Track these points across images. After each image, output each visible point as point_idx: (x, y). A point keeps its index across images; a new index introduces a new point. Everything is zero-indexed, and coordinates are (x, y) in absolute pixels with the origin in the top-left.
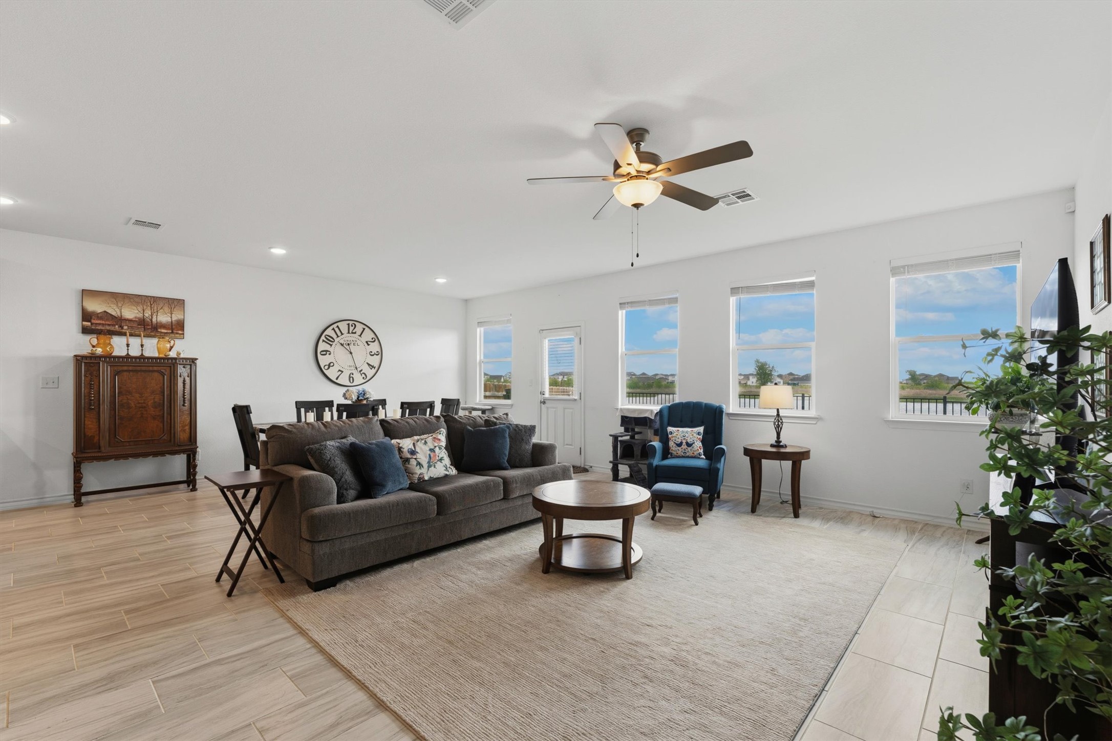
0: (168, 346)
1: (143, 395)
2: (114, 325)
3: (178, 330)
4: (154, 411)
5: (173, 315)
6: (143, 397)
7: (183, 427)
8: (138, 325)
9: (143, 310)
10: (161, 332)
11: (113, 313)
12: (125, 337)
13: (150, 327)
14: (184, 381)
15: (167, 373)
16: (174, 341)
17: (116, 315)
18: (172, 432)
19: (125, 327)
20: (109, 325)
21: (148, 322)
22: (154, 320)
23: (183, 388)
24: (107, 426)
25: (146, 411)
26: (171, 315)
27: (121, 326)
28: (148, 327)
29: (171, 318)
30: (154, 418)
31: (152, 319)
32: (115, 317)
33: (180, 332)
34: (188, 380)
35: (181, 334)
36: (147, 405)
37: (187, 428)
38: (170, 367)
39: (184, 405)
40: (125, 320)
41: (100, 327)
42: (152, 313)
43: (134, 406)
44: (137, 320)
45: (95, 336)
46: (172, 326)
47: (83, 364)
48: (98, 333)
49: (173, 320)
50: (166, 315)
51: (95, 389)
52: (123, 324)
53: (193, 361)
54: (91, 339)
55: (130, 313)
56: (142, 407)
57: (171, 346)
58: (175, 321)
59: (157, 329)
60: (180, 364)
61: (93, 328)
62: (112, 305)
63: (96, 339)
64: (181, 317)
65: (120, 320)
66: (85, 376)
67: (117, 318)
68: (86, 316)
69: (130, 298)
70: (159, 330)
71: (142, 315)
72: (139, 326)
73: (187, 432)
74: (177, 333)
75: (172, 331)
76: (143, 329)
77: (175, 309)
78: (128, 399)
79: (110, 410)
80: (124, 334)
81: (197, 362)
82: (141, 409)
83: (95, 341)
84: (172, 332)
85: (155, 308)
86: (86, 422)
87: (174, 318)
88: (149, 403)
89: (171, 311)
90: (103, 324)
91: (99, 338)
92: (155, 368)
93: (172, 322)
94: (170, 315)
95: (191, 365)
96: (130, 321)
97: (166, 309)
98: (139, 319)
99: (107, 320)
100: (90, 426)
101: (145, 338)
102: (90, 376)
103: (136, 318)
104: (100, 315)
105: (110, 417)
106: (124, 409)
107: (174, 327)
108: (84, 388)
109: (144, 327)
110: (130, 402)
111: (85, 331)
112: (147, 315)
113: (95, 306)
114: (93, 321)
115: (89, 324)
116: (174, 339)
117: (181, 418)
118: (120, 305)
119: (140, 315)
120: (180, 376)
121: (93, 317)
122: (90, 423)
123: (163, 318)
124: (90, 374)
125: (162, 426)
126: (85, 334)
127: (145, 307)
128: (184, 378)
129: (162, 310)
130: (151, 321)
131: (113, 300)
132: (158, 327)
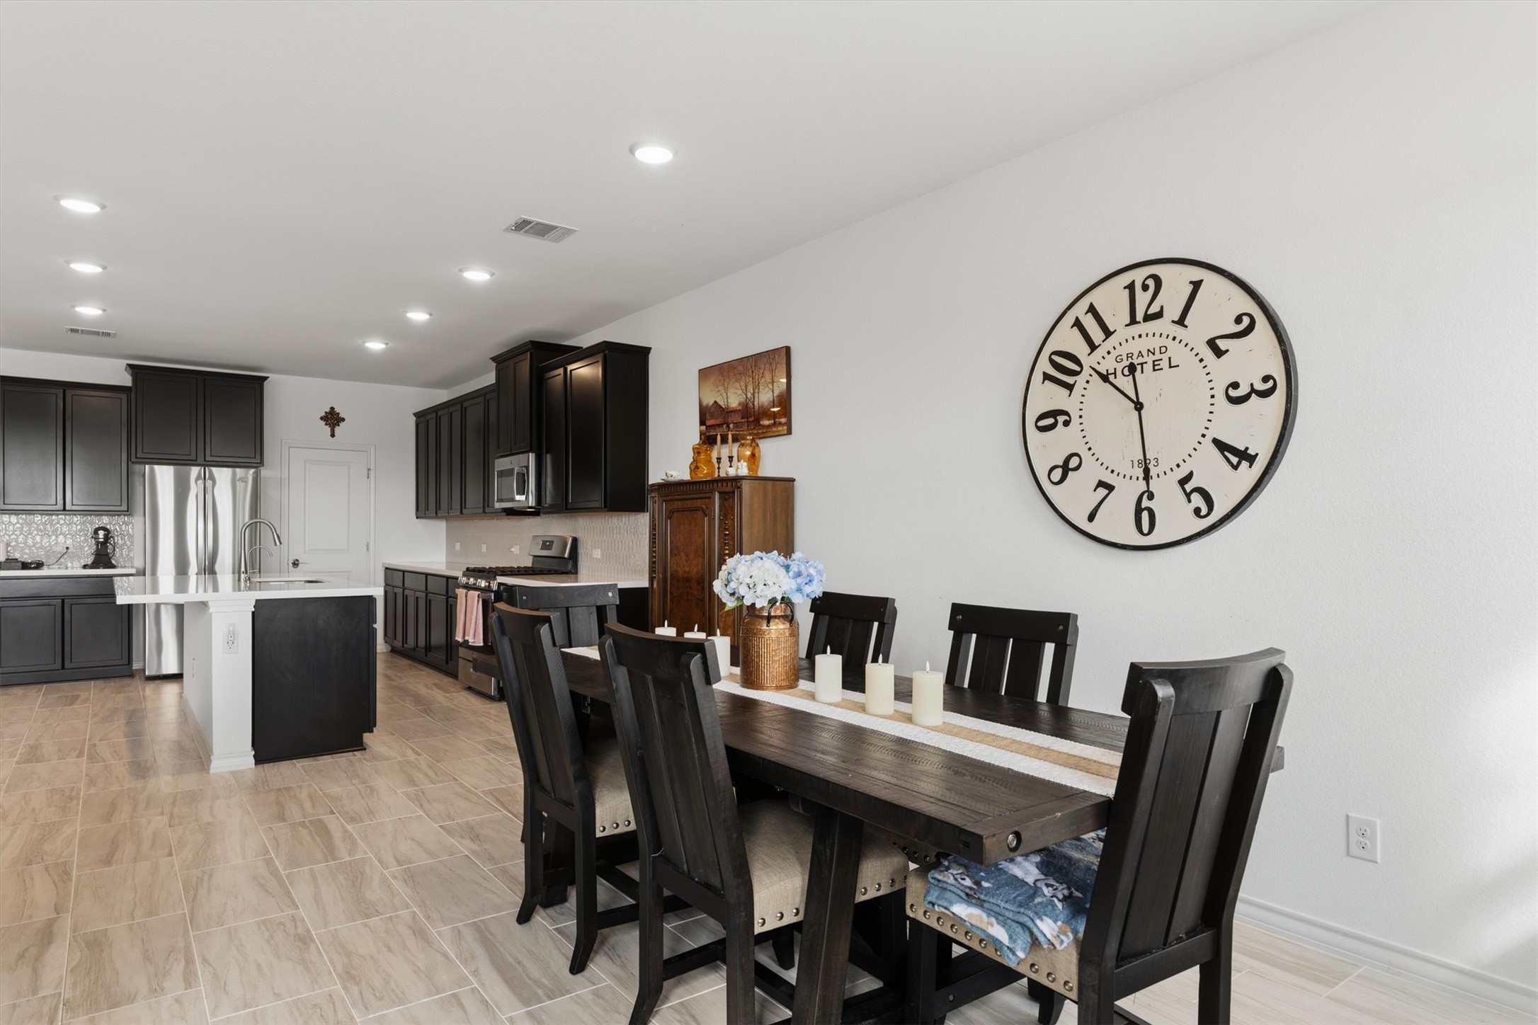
1: (689, 557)
2: (722, 425)
4: (697, 591)
5: (775, 385)
6: (688, 560)
8: (742, 417)
9: (746, 387)
10: (763, 426)
11: (722, 404)
13: (753, 418)
14: (725, 528)
15: (708, 511)
17: (723, 407)
19: (731, 426)
20: (719, 425)
21: (751, 409)
22: (756, 403)
23: (722, 545)
24: (661, 610)
25: (691, 588)
26: (773, 386)
27: (727, 425)
28: (751, 419)
29: (772, 392)
30: (697, 604)
31: (754, 402)
33: (788, 419)
34: (730, 526)
35: (783, 424)
36: (692, 576)
38: (711, 498)
41: (712, 432)
42: (754, 390)
43: (681, 577)
44: (741, 408)
46: (774, 408)
49: (775, 396)
50: (768, 388)
52: (728, 421)
55: (735, 397)
56: (688, 581)
58: (778, 396)
59: (759, 421)
60: (719, 493)
61: (708, 434)
62: (720, 389)
64: (785, 386)
65: (726, 414)
67: (724, 410)
68: (704, 414)
69: (734, 369)
71: (745, 396)
72: (742, 420)
74: (780, 423)
75: (774, 420)
76: (746, 424)
77: (778, 370)
78: (677, 565)
79: (663, 582)
82: (687, 585)
84: (774, 423)
85: (757, 379)
87: (778, 391)
88: (694, 573)
89: (772, 378)
90: (714, 425)
92: (698, 503)
94: (770, 386)
95: (733, 493)
96: (735, 411)
97: (768, 376)
98: (743, 405)
99: (717, 417)
103: (740, 404)
104: (712, 410)
105: (663, 595)
106: (674, 583)
107: (776, 411)
109: (748, 421)
110: (679, 569)
112: (749, 395)
113: (711, 397)
114: (710, 422)
115: (706, 427)
118: (728, 386)
120: (719, 518)
121: (709, 416)
123: (766, 395)
125: (703, 622)
127: (747, 381)
128: (725, 522)
129: (763, 380)
130: (754, 405)
131: (721, 378)
132: (761, 416)
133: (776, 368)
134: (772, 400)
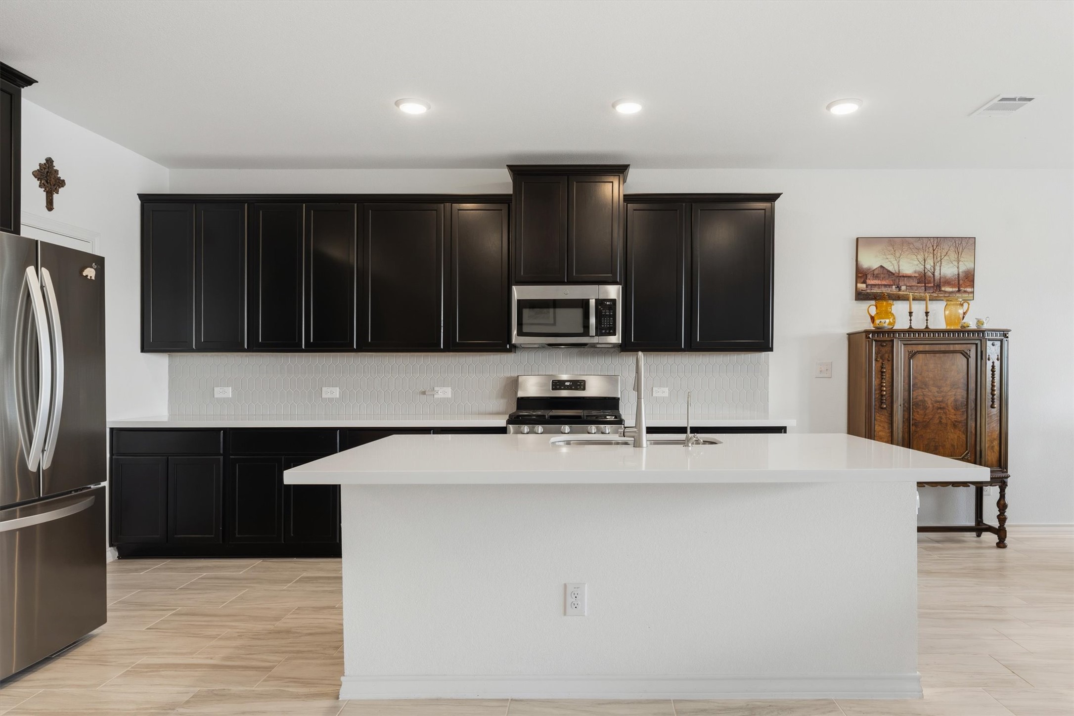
0: (961, 311)
1: (941, 390)
2: (890, 286)
3: (966, 287)
4: (955, 415)
5: (960, 263)
6: (942, 392)
7: (992, 442)
8: (918, 283)
9: (924, 260)
10: (945, 292)
11: (891, 268)
12: (908, 302)
13: (932, 285)
14: (993, 367)
15: (973, 354)
16: (969, 304)
17: (893, 272)
18: (978, 448)
19: (903, 288)
20: (885, 286)
21: (930, 277)
22: (937, 274)
23: (991, 379)
24: (900, 435)
25: (945, 413)
26: (958, 263)
27: (898, 287)
28: (929, 285)
29: (958, 268)
30: (955, 425)
31: (934, 272)
32: (892, 273)
33: (969, 290)
34: (997, 364)
35: (969, 293)
36: (947, 404)
37: (996, 443)
38: (977, 344)
39: (992, 407)
40: (903, 277)
41: (876, 290)
42: (934, 264)
43: (931, 406)
44: (917, 275)
45: (873, 302)
46: (959, 281)
47: (874, 343)
48: (875, 297)
49: (960, 271)
50: (951, 265)
51: (887, 379)
52: (901, 284)
53: (1005, 334)
54: (870, 306)
55: (909, 265)
56: (940, 408)
57: (964, 312)
58: (962, 272)
59: (940, 287)
60: (989, 340)
61: (869, 291)
62: (888, 257)
63: (875, 307)
64: (970, 265)
65: (896, 278)
66: (876, 360)
67: (894, 274)
68: (861, 274)
69: (909, 243)
70: (943, 289)
71: (923, 267)
72: (919, 285)
73: (995, 450)
74: (965, 292)
75: (959, 288)
76: (923, 288)
77: (963, 253)
78: (924, 396)
79: (904, 411)
80: (905, 298)
81: (1010, 335)
82: (939, 411)
83: (873, 310)
84: (959, 291)
85: (939, 254)
86: (876, 427)
87: (963, 268)
88: (949, 402)
89: (958, 258)
90: (879, 285)
91: (878, 305)
92: (958, 347)
93: (958, 274)
94: (956, 264)
95: (1001, 341)
96: (909, 277)
97: (953, 255)
98: (920, 273)
99: (883, 279)
100: (881, 433)
101: (931, 302)
102: (881, 361)
103: (915, 272)
104: (876, 272)
105: (904, 421)
106: (919, 410)
107: (961, 282)
108: (875, 378)
109: (925, 286)
110: (926, 399)
111: (860, 296)
112: (928, 267)
113: (871, 260)
114: (869, 282)
115: (864, 286)
116: (969, 301)
117: (991, 427)
118: (898, 255)
119: (920, 268)
120: (989, 360)
121: (869, 276)
122: (880, 428)
123: (948, 270)
124: (881, 358)
125: (964, 439)
126: (861, 302)
127: (926, 255)
128: (993, 363)
129: (946, 258)
130: (934, 275)
131: (891, 248)
132: (942, 284)
133: (962, 252)
134: (957, 273)
